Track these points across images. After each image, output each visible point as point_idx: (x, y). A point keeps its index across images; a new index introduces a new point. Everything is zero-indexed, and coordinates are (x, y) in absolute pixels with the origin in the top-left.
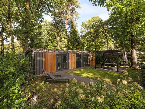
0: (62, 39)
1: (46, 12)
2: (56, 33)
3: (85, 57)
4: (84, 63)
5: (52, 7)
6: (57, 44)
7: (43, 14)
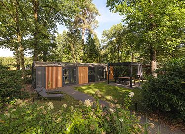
0: (78, 51)
1: (60, 21)
2: (70, 44)
3: (99, 70)
4: (99, 77)
5: (66, 16)
6: (72, 56)
7: (57, 24)
